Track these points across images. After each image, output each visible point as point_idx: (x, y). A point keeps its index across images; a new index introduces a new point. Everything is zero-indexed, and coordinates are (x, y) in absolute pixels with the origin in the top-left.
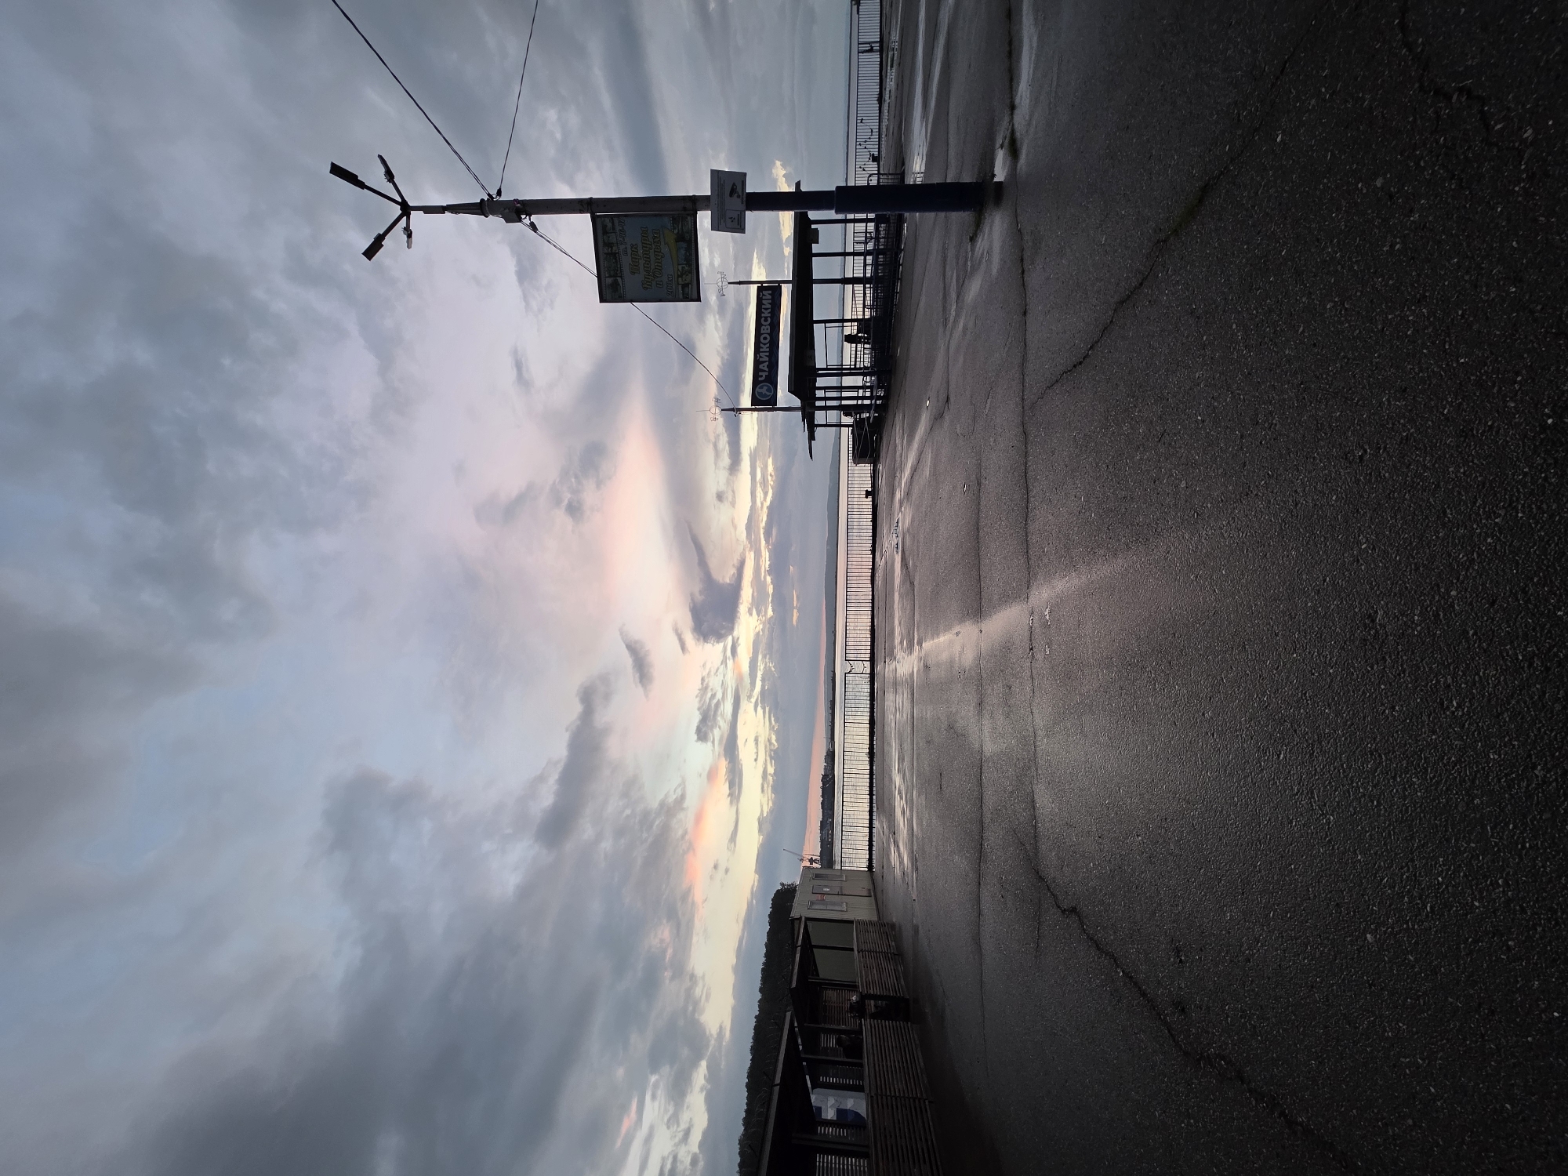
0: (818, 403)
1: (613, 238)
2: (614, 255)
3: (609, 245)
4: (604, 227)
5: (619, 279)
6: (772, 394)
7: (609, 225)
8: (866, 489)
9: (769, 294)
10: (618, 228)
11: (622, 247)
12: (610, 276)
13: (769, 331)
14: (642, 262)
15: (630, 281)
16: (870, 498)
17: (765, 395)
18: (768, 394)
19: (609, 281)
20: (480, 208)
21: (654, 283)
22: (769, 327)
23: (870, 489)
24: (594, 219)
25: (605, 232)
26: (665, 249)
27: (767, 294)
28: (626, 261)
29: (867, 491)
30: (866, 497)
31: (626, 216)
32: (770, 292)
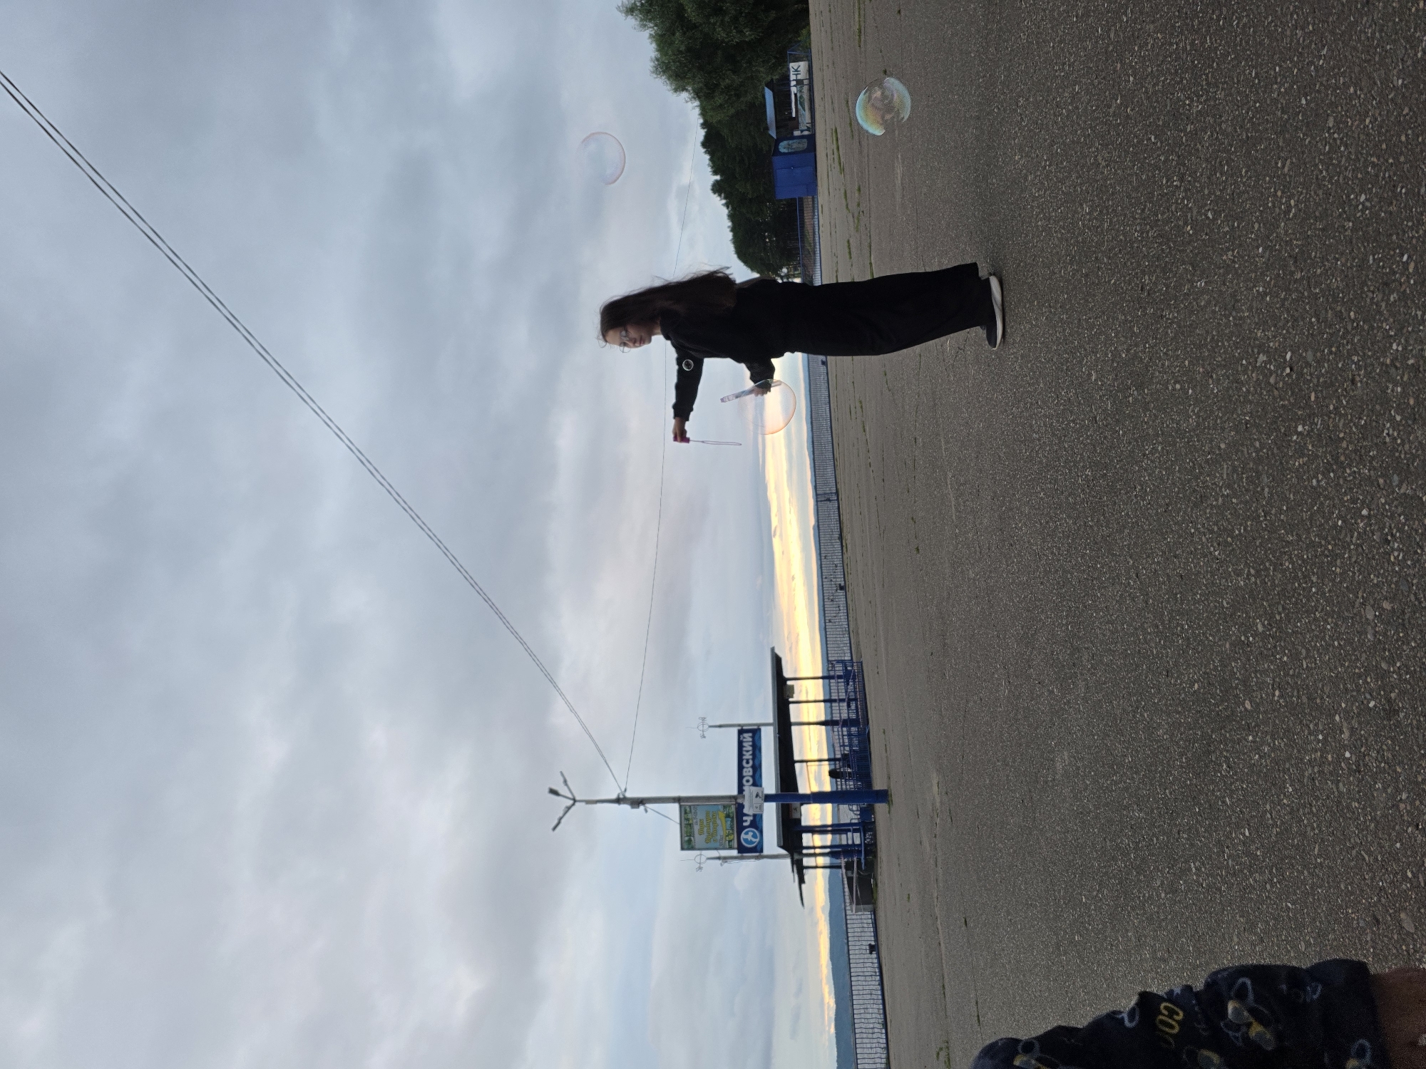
0: (805, 851)
1: (690, 816)
2: (690, 825)
3: (688, 820)
4: (685, 810)
5: (692, 838)
6: (757, 840)
7: (688, 809)
8: (869, 943)
9: (749, 736)
10: (693, 811)
11: (695, 821)
12: (687, 836)
13: (751, 774)
14: (705, 829)
15: (698, 839)
16: (874, 955)
17: (751, 842)
18: (754, 840)
19: (687, 838)
20: (618, 801)
21: (712, 840)
22: (751, 770)
23: (873, 943)
24: (681, 807)
25: (686, 813)
26: (718, 822)
27: (747, 737)
28: (696, 828)
29: (870, 945)
30: (871, 953)
31: (698, 805)
32: (750, 734)
